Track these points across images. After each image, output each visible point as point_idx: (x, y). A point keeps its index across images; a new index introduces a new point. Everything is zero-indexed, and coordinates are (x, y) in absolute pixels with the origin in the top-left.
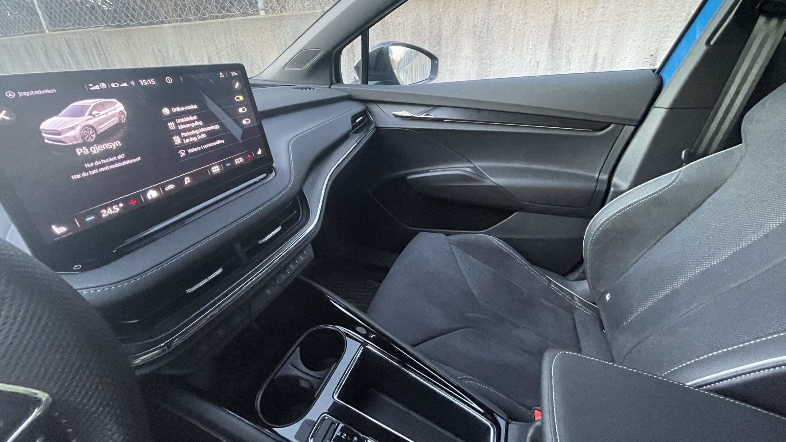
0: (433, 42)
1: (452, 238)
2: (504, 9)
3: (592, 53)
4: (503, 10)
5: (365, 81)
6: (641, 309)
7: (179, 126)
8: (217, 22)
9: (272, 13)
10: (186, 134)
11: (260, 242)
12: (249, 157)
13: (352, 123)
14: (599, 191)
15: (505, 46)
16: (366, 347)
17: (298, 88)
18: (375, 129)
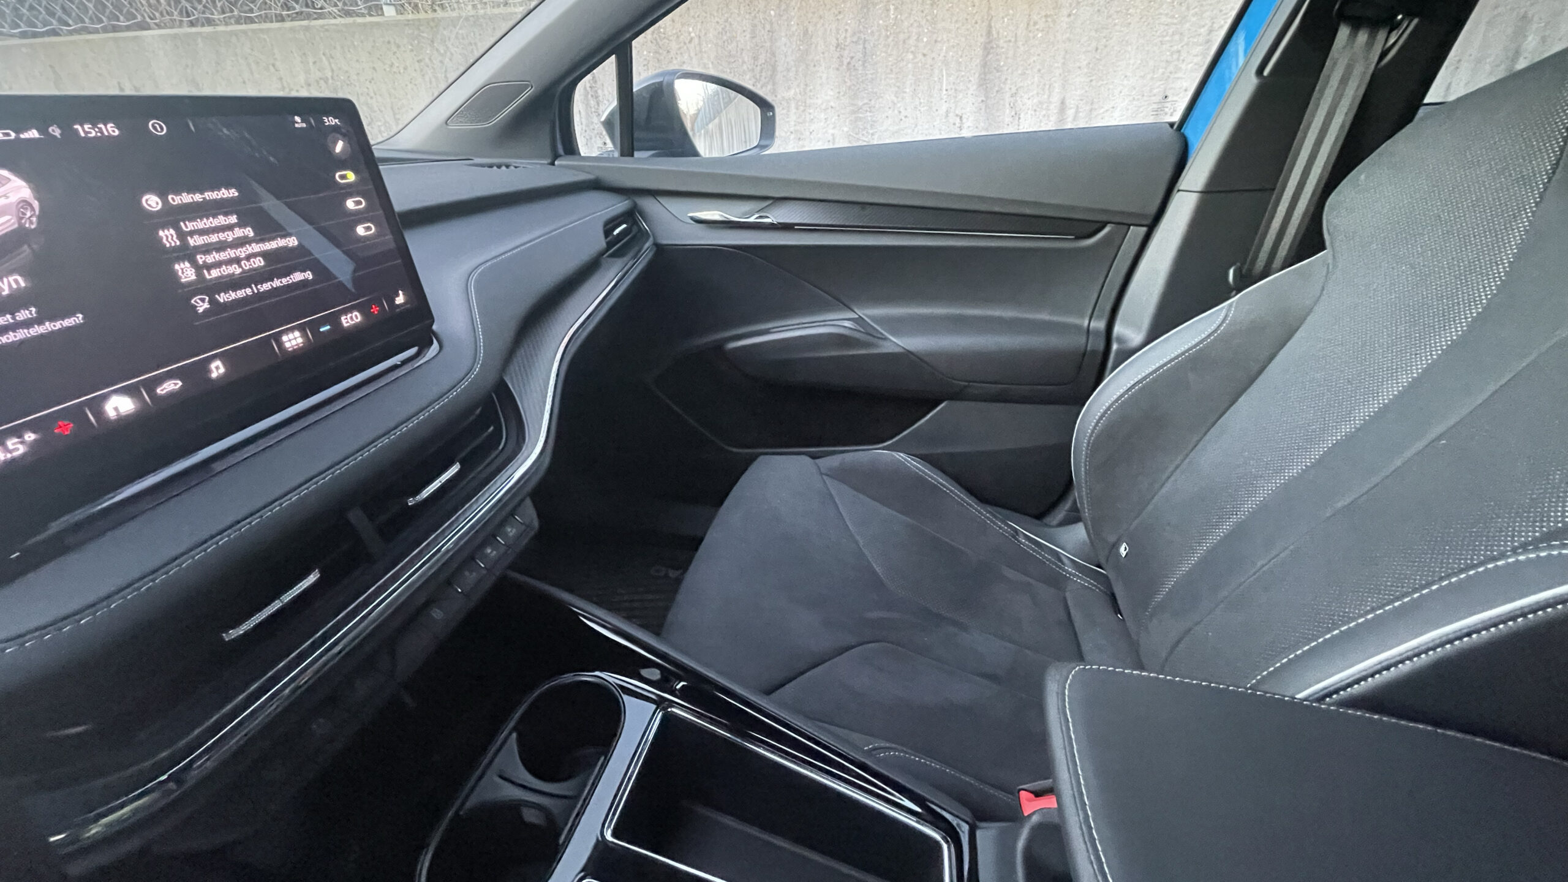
0: (761, 76)
1: (824, 462)
2: (893, 14)
3: (1056, 99)
4: (892, 16)
5: (628, 149)
6: (1185, 568)
7: (189, 238)
8: (280, 29)
9: (412, 12)
10: (210, 259)
11: (411, 502)
12: (375, 310)
13: (606, 237)
14: (1094, 352)
15: (898, 84)
16: (669, 710)
17: (482, 166)
18: (655, 249)
